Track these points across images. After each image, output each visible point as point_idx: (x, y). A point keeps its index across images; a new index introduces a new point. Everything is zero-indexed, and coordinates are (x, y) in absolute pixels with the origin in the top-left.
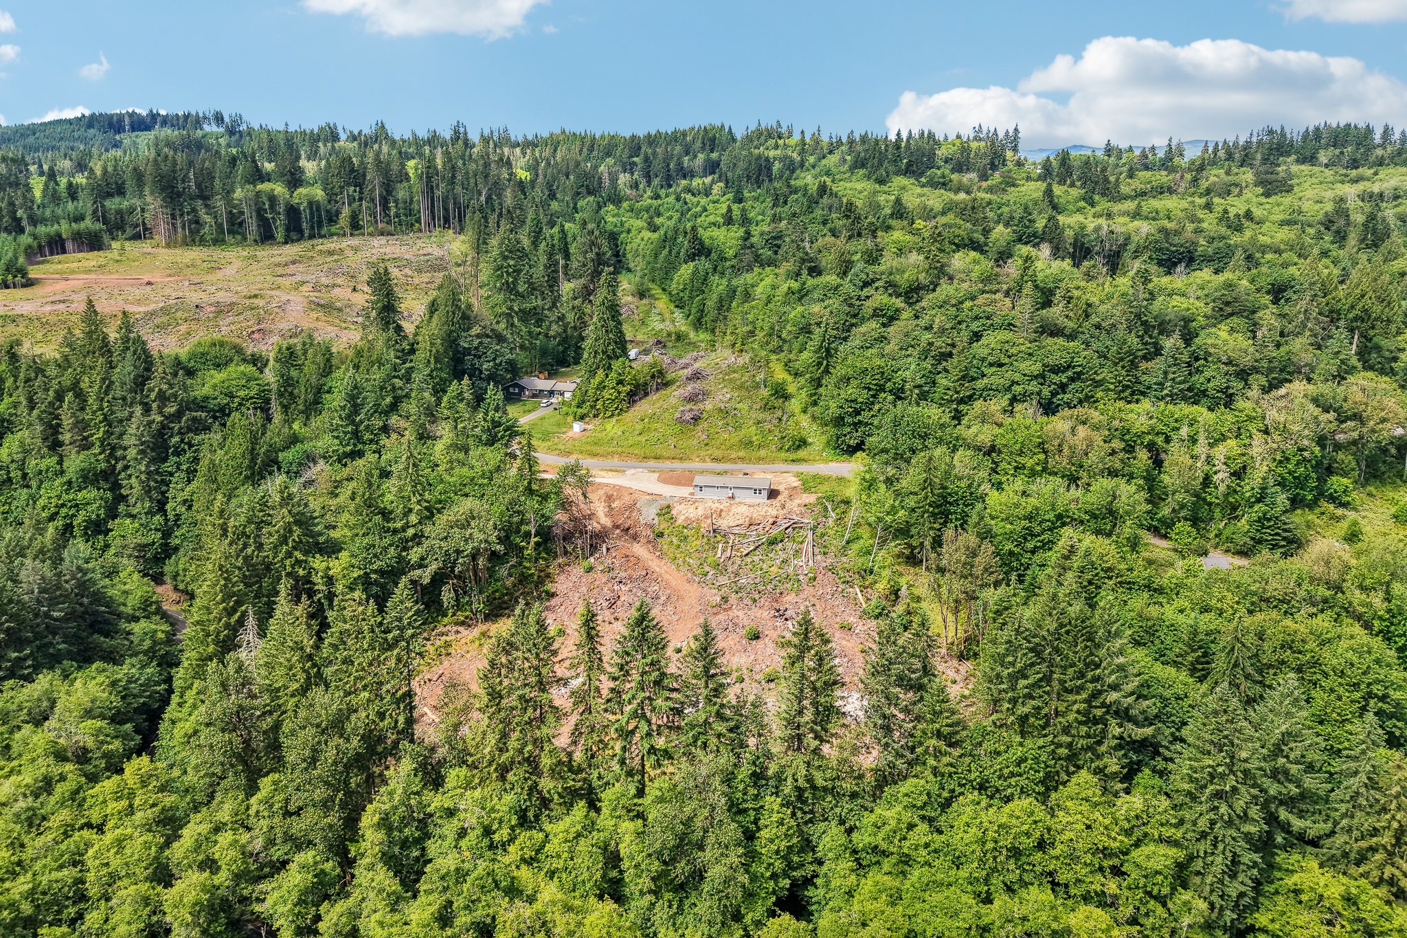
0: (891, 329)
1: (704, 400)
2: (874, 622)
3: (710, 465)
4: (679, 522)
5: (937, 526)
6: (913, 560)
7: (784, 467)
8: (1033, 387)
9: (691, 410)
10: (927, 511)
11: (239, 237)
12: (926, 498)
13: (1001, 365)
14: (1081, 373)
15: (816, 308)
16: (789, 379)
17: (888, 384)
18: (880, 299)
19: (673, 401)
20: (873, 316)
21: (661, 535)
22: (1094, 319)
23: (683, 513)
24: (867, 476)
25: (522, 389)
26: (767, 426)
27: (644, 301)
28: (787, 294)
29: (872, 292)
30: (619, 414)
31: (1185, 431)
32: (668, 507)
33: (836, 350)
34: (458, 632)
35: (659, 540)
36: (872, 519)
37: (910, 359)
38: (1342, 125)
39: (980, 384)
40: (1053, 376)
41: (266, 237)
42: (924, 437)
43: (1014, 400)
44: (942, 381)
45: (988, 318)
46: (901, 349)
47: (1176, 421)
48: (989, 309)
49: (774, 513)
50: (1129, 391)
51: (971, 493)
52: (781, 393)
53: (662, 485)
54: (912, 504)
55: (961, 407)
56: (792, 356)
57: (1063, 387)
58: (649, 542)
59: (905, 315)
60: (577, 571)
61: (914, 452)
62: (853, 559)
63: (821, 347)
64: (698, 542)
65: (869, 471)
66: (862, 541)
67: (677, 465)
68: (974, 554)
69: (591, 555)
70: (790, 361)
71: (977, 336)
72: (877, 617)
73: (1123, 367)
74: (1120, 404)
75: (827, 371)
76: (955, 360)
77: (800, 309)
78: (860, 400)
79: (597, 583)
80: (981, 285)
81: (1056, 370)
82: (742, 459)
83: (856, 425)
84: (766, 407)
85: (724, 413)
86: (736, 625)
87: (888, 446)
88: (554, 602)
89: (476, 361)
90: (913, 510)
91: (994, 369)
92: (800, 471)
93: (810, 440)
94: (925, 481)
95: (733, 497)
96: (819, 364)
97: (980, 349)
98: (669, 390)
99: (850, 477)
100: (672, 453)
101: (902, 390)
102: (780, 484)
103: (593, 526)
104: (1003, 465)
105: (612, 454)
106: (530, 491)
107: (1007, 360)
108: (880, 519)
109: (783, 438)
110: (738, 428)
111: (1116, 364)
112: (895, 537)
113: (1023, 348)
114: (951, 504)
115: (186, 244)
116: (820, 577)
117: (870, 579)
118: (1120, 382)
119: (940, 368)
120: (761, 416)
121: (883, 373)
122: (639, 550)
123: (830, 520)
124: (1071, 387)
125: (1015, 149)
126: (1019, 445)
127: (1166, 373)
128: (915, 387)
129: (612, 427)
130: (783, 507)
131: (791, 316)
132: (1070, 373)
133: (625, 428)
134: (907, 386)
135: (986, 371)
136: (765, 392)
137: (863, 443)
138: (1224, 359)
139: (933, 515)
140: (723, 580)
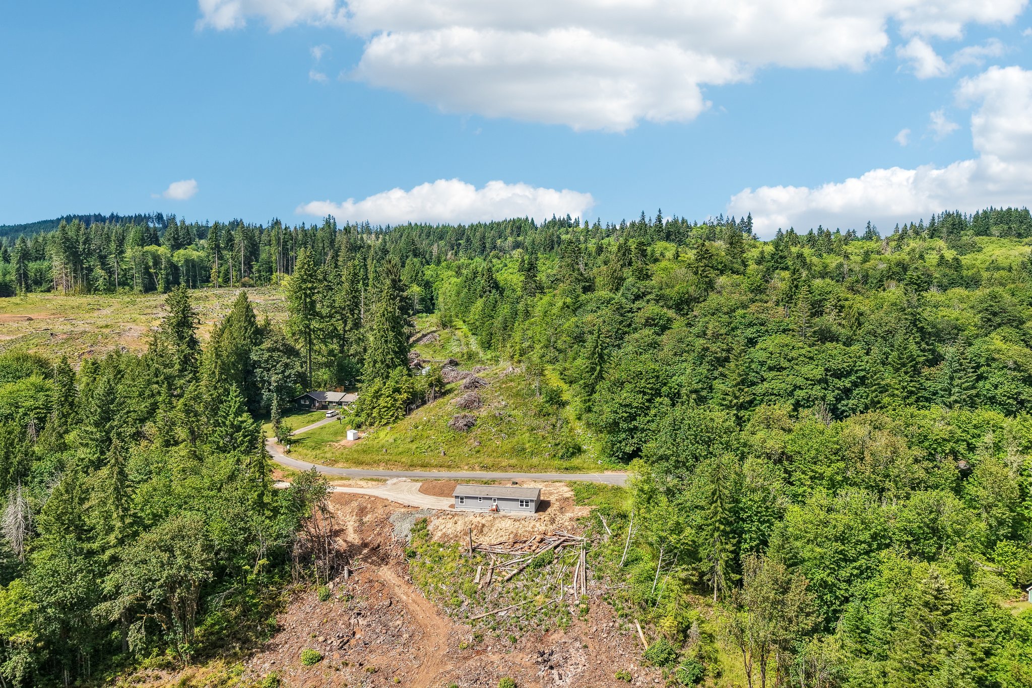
0: (664, 337)
1: (479, 407)
2: (660, 671)
3: (479, 474)
4: (435, 538)
5: (729, 547)
6: (701, 587)
7: (554, 475)
8: (817, 391)
9: (465, 416)
10: (718, 529)
11: (127, 288)
12: (716, 513)
13: (781, 369)
14: (863, 379)
15: (589, 317)
16: (565, 387)
17: (664, 389)
18: (651, 309)
19: (449, 408)
20: (645, 325)
21: (413, 555)
22: (867, 327)
23: (441, 528)
24: (646, 487)
25: (313, 401)
26: (541, 433)
27: (446, 331)
28: (562, 308)
29: (644, 304)
30: (394, 422)
31: (989, 438)
32: (425, 521)
33: (609, 356)
34: (158, 678)
35: (410, 561)
36: (653, 539)
37: (685, 364)
38: (1004, 209)
39: (760, 389)
40: (836, 380)
41: (149, 288)
42: (709, 442)
43: (797, 406)
44: (718, 385)
45: (762, 324)
46: (675, 354)
47: (975, 427)
48: (763, 316)
49: (542, 528)
50: (914, 398)
51: (767, 508)
52: (555, 399)
53: (422, 496)
54: (699, 521)
55: (742, 413)
56: (567, 365)
57: (847, 392)
58: (399, 563)
59: (675, 325)
60: (312, 598)
61: (697, 459)
62: (630, 586)
63: (594, 353)
64: (454, 564)
65: (648, 481)
66: (642, 565)
67: (444, 473)
68: (785, 589)
69: (331, 579)
70: (565, 369)
71: (752, 342)
72: (662, 664)
73: (906, 373)
74: (912, 409)
75: (600, 377)
76: (732, 365)
77: (574, 319)
78: (635, 404)
79: (333, 614)
80: (751, 296)
81: (838, 375)
82: (513, 467)
83: (632, 431)
84: (542, 414)
85: (498, 419)
86: (489, 674)
87: (669, 452)
88: (280, 637)
89: (265, 373)
90: (700, 528)
91: (775, 373)
92: (574, 480)
93: (584, 447)
94: (714, 494)
95: (497, 510)
96: (593, 369)
97: (757, 353)
98: (447, 397)
99: (626, 486)
100: (441, 459)
101: (678, 395)
102: (551, 494)
103: (340, 544)
104: (797, 475)
105: (377, 463)
106: (260, 505)
107: (787, 364)
108: (662, 540)
109: (557, 445)
110: (511, 434)
111: (897, 370)
112: (681, 561)
113: (803, 351)
114: (744, 520)
115: (82, 292)
116: (593, 608)
117: (653, 612)
118: (904, 388)
119: (716, 373)
120: (535, 423)
121: (658, 377)
122: (386, 573)
123: (606, 537)
124: (855, 392)
125: (749, 231)
126: (813, 452)
127: (952, 378)
128: (691, 392)
129: (385, 435)
130: (553, 521)
131: (566, 326)
132: (853, 378)
133: (397, 435)
134: (684, 391)
135: (765, 375)
136: (541, 399)
137: (639, 450)
138: (1011, 364)
139: (725, 533)
140: (480, 613)
